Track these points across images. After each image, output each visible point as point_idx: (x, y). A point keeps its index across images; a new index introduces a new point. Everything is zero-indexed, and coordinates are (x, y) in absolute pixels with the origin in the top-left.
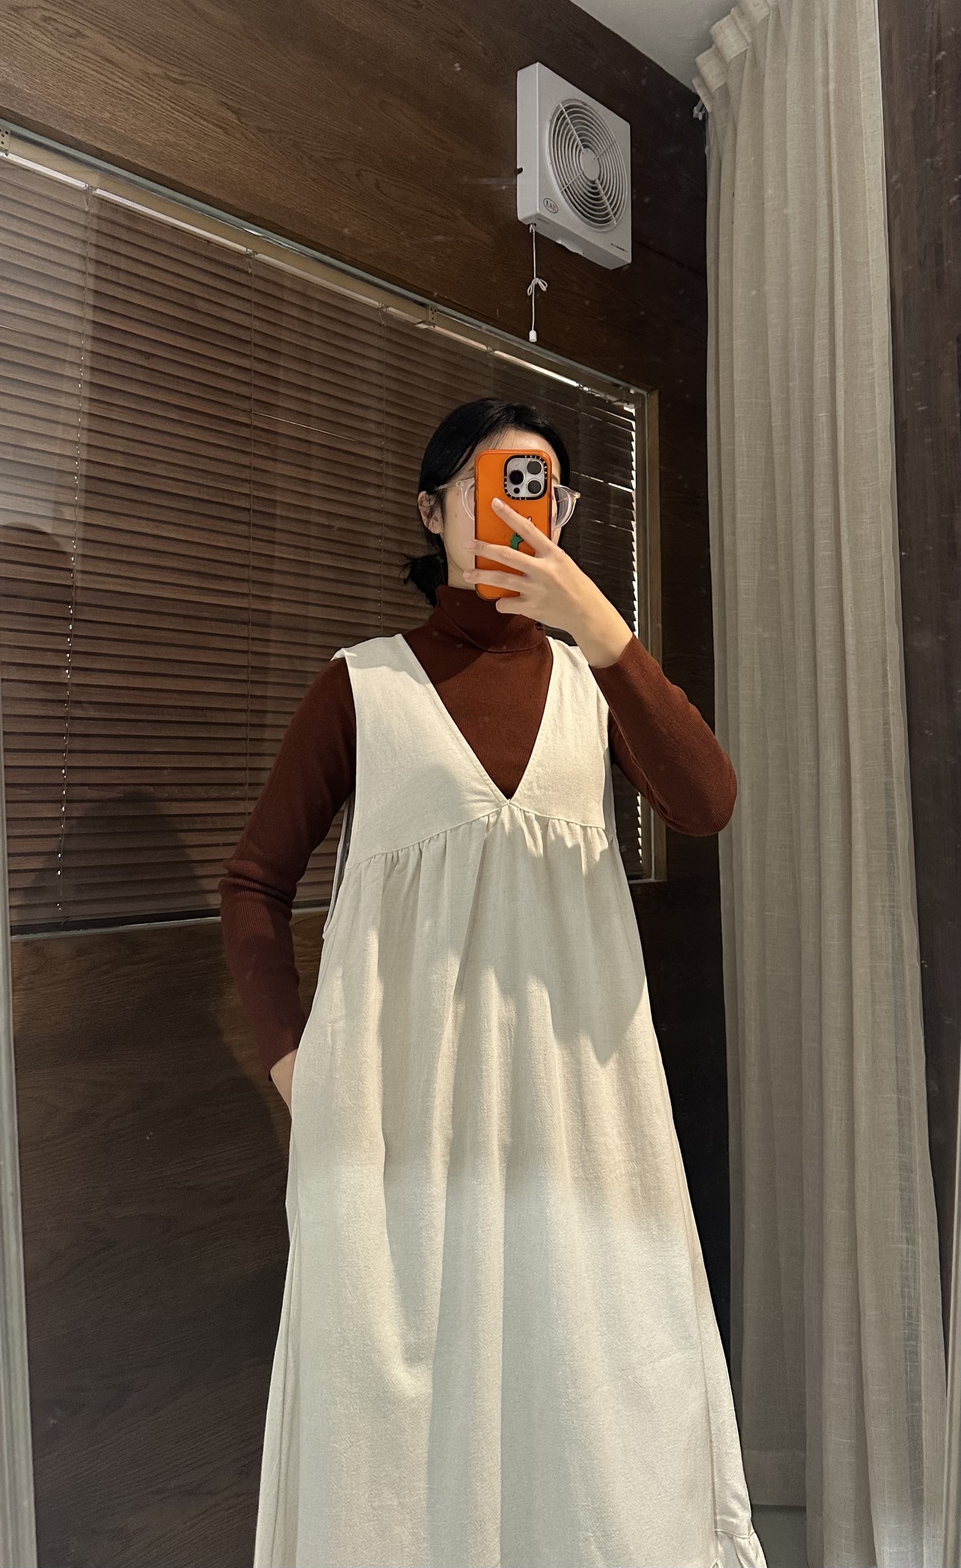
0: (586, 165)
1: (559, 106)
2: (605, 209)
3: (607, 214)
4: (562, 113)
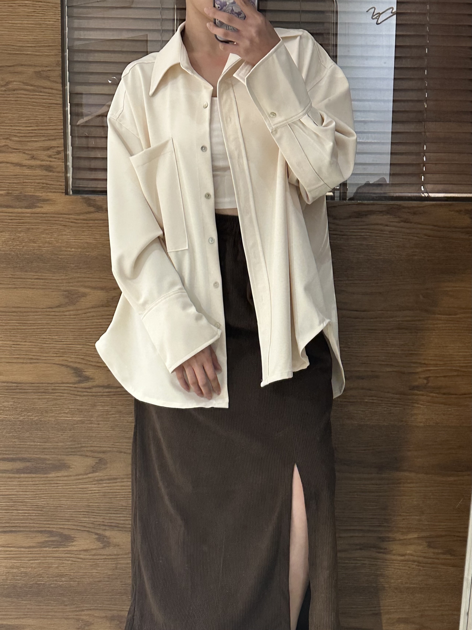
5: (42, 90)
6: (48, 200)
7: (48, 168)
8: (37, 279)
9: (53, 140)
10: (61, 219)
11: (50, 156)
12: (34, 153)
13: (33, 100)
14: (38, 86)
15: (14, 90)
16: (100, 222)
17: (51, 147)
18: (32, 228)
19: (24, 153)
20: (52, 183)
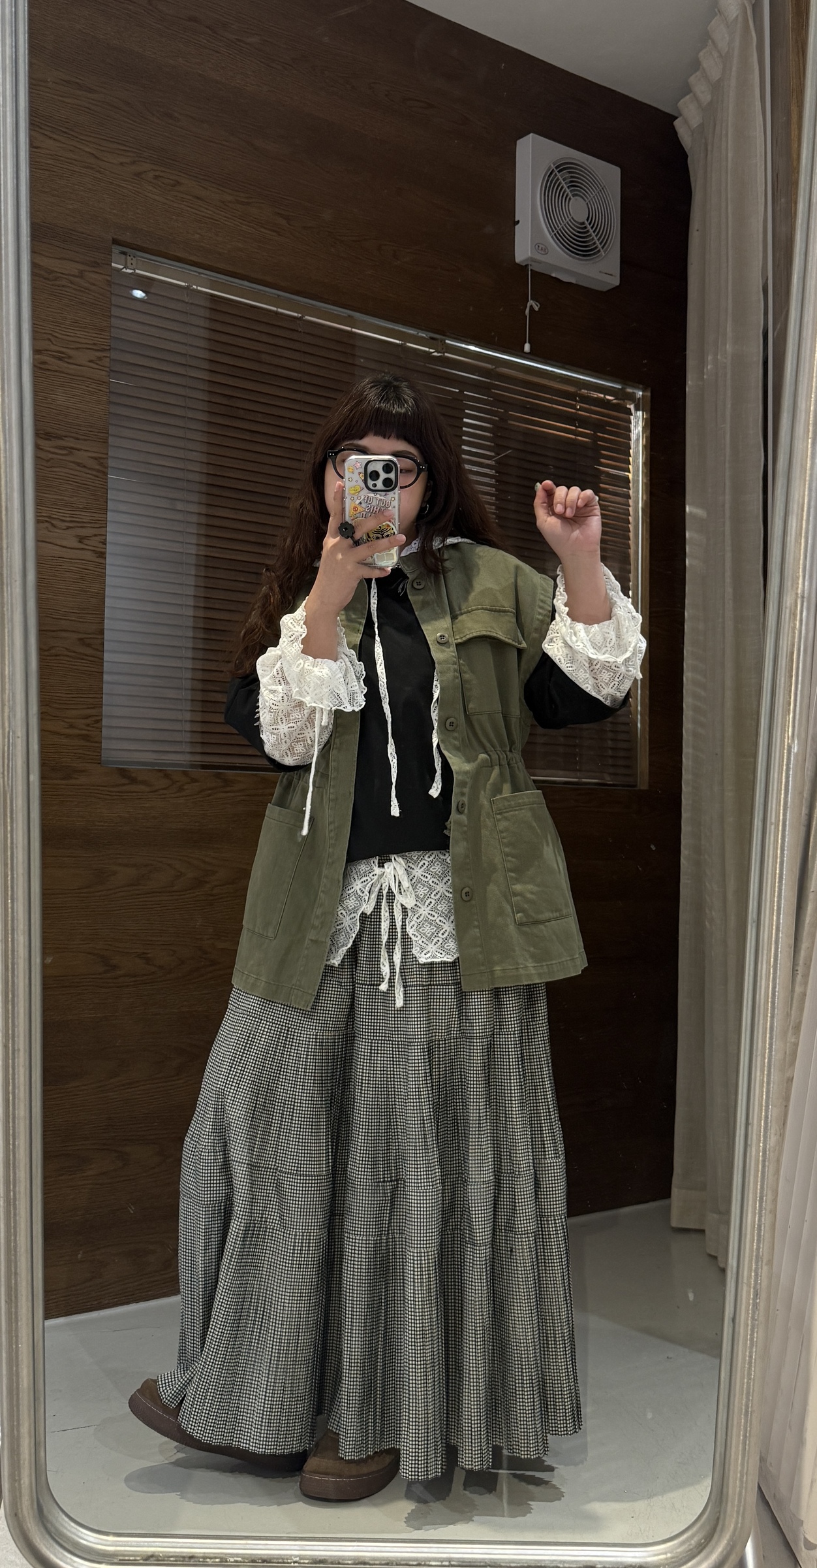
0: (577, 210)
1: (550, 167)
2: (595, 243)
3: (596, 247)
4: (551, 173)
5: (84, 657)
6: (83, 771)
7: (86, 738)
8: (68, 856)
9: (91, 708)
10: (96, 791)
11: (88, 725)
12: (73, 721)
13: (76, 667)
14: (80, 653)
15: (56, 656)
16: (134, 794)
17: (90, 716)
18: (67, 801)
19: (63, 721)
20: (88, 753)
